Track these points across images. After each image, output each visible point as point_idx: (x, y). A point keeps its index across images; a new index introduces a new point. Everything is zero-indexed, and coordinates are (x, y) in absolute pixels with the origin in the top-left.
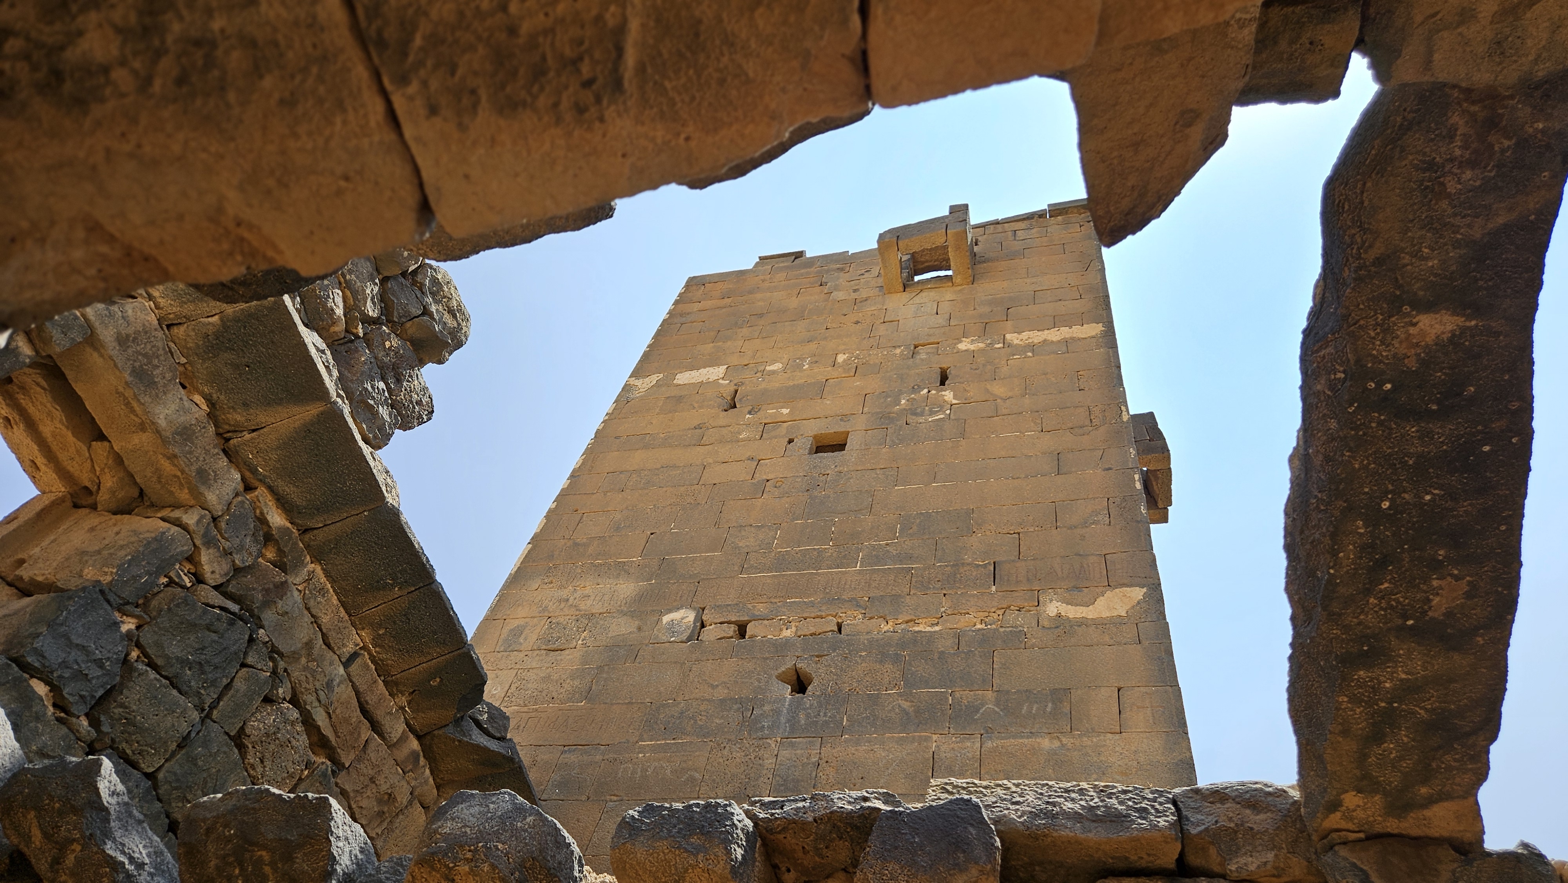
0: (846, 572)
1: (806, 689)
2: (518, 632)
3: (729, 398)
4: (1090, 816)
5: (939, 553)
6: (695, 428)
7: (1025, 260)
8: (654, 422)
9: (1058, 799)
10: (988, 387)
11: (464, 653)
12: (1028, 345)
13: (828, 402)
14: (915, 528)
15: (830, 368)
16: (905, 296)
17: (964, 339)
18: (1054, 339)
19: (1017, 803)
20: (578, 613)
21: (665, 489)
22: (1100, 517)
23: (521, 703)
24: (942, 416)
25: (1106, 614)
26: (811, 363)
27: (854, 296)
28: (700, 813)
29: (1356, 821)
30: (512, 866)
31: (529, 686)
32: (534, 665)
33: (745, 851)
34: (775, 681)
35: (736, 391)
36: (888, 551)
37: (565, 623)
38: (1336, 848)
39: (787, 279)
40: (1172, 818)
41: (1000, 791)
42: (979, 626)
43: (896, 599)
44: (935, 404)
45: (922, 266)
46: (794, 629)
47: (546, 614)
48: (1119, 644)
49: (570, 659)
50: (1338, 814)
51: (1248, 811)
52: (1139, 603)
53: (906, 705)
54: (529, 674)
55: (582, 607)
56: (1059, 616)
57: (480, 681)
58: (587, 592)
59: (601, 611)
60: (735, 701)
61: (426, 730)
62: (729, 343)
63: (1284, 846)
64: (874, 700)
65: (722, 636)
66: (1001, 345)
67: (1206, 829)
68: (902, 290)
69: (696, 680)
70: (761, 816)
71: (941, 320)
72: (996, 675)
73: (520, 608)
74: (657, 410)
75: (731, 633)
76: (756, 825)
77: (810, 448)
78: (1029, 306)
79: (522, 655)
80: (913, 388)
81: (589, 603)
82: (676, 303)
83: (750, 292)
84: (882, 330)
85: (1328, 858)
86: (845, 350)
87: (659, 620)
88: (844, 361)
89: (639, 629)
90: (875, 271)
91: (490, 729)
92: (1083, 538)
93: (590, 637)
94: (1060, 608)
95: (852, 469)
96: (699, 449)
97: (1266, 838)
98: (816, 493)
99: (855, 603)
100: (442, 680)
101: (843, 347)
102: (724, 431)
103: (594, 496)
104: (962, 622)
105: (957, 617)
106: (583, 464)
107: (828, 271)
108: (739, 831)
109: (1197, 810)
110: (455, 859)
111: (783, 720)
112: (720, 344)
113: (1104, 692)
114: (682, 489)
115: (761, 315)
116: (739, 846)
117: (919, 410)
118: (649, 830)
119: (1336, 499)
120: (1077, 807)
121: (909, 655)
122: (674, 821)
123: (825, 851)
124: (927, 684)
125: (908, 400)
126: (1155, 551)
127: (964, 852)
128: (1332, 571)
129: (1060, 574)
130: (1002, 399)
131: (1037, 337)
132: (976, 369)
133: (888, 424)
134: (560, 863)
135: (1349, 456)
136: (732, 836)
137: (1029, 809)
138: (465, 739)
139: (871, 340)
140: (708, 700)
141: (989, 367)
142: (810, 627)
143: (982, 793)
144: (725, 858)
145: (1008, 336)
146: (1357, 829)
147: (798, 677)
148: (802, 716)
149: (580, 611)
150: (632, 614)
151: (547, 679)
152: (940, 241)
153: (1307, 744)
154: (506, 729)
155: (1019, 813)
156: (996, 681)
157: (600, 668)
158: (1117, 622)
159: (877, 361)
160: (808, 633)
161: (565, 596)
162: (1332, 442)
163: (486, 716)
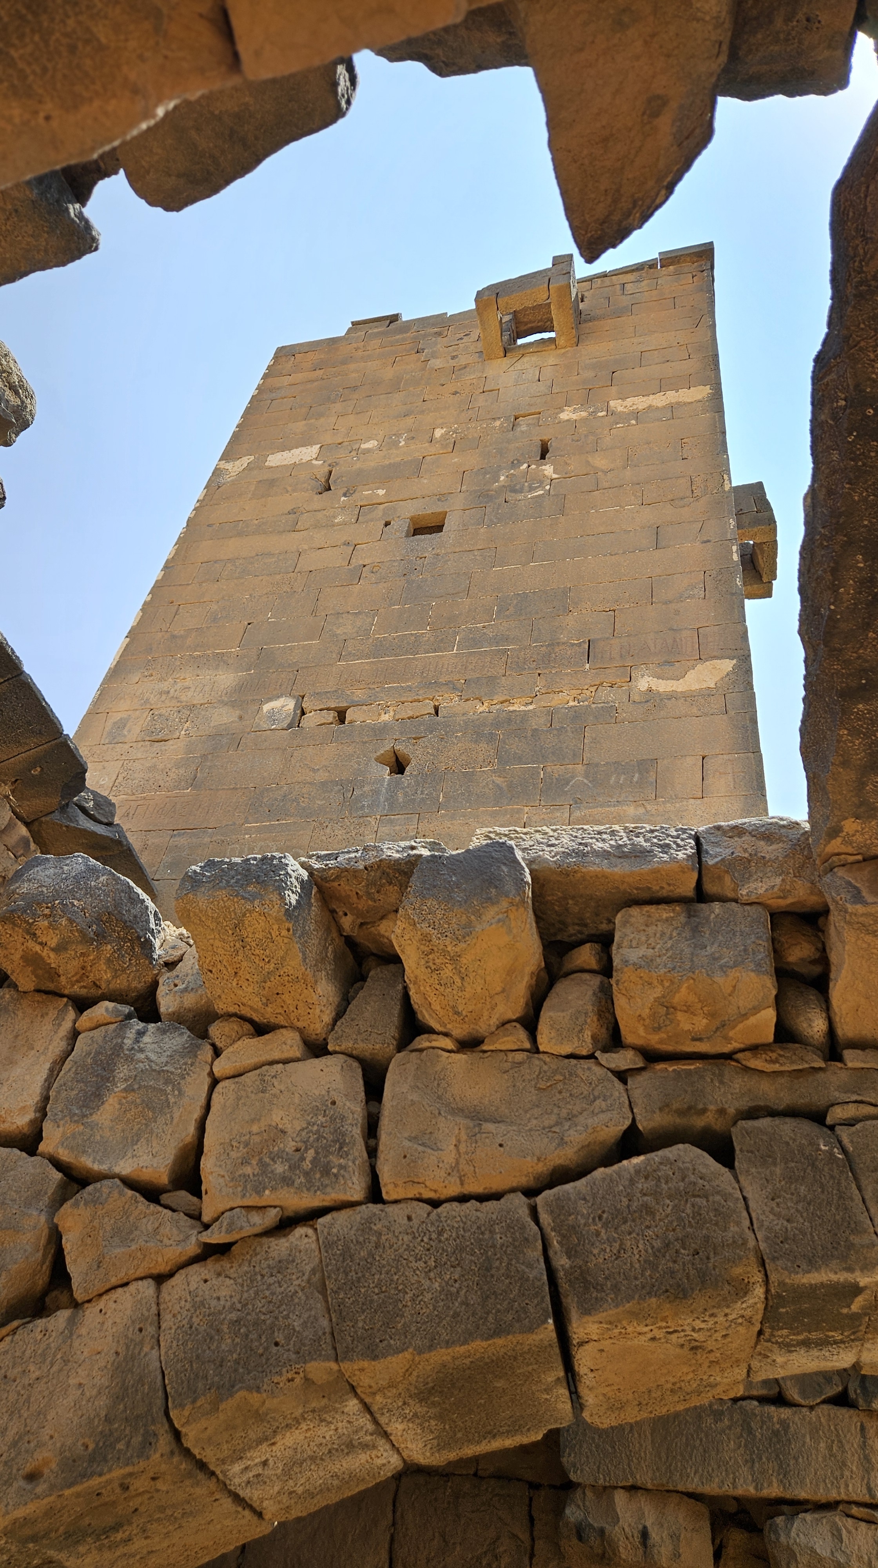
0: (443, 656)
1: (405, 769)
2: (121, 725)
3: (323, 480)
4: (620, 853)
5: (535, 633)
6: (289, 513)
7: (633, 317)
8: (247, 508)
9: (590, 841)
10: (590, 459)
11: (61, 743)
12: (632, 412)
13: (425, 481)
14: (511, 609)
15: (427, 444)
16: (506, 361)
17: (566, 408)
18: (660, 405)
19: (552, 845)
20: (179, 704)
21: (260, 578)
22: (696, 591)
23: (129, 792)
24: (541, 492)
25: (695, 686)
26: (407, 440)
27: (453, 363)
28: (257, 865)
29: (855, 845)
30: (89, 919)
31: (136, 775)
32: (139, 756)
33: (300, 896)
34: (374, 763)
35: (330, 472)
36: (484, 633)
37: (167, 714)
38: (836, 870)
39: (381, 347)
40: (690, 851)
41: (538, 836)
42: (571, 703)
43: (492, 681)
44: (534, 480)
45: (525, 328)
46: (392, 713)
47: (148, 706)
48: (706, 715)
49: (175, 749)
50: (839, 840)
51: (762, 843)
52: (728, 674)
53: (499, 781)
54: (135, 764)
55: (184, 698)
56: (650, 690)
57: (80, 771)
58: (187, 684)
59: (202, 702)
60: (337, 783)
61: (33, 817)
62: (322, 420)
63: (791, 871)
64: (469, 777)
65: (322, 722)
66: (604, 413)
67: (723, 860)
68: (503, 355)
69: (298, 765)
70: (316, 866)
71: (542, 387)
72: (586, 749)
73: (122, 701)
74: (250, 496)
75: (331, 720)
76: (311, 874)
77: (407, 531)
78: (636, 369)
79: (127, 746)
80: (512, 463)
81: (190, 694)
82: (265, 377)
83: (344, 362)
84: (481, 401)
85: (827, 879)
86: (443, 423)
87: (259, 709)
88: (442, 435)
89: (241, 718)
90: (474, 336)
91: (97, 815)
92: (677, 612)
93: (193, 728)
94: (651, 683)
95: (449, 551)
96: (293, 534)
97: (776, 865)
98: (413, 577)
99: (452, 686)
100: (42, 769)
101: (441, 421)
102: (320, 515)
103: (190, 587)
104: (556, 700)
105: (551, 695)
106: (176, 554)
107: (425, 336)
108: (293, 880)
109: (717, 844)
110: (34, 915)
111: (382, 799)
112: (313, 421)
113: (689, 761)
114: (278, 577)
115: (355, 388)
116: (293, 892)
117: (518, 487)
118: (210, 882)
119: (837, 533)
120: (606, 846)
121: (503, 734)
122: (232, 873)
123: (376, 895)
124: (520, 760)
125: (507, 476)
126: (747, 623)
127: (496, 887)
128: (832, 607)
129: (652, 648)
130: (603, 471)
131: (640, 403)
132: (578, 441)
133: (487, 503)
134: (135, 917)
135: (849, 489)
136: (286, 884)
137: (563, 849)
138: (72, 825)
139: (470, 412)
140: (309, 783)
141: (591, 438)
142: (408, 711)
143: (521, 838)
144: (279, 902)
145: (612, 403)
146: (855, 852)
147: (397, 758)
148: (400, 795)
149: (181, 702)
150: (233, 704)
151: (153, 768)
152: (541, 297)
153: (814, 778)
154: (113, 815)
155: (553, 854)
156: (587, 755)
157: (204, 757)
158: (707, 694)
159: (476, 435)
160: (406, 717)
161: (166, 689)
162: (833, 474)
163: (92, 803)
